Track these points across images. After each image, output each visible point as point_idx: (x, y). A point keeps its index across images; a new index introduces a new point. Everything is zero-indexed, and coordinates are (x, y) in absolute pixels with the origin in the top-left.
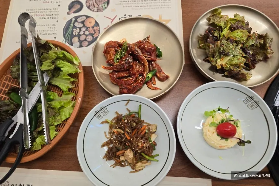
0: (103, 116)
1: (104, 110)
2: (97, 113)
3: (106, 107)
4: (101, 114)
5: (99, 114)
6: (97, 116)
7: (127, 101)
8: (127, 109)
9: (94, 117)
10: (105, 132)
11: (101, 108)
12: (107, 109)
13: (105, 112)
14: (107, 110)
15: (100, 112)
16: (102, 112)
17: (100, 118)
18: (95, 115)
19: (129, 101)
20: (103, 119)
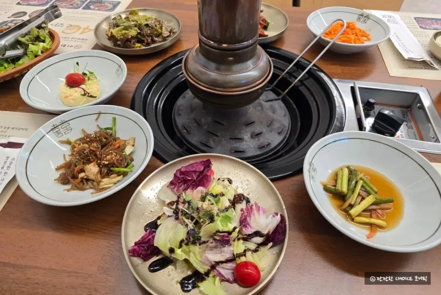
0: (64, 134)
1: (66, 125)
2: (55, 128)
3: (69, 122)
4: (61, 130)
5: (58, 129)
6: (54, 131)
7: (97, 115)
8: (97, 125)
9: (50, 131)
10: (64, 155)
11: (62, 121)
12: (69, 124)
13: (67, 129)
14: (70, 126)
15: (60, 127)
16: (63, 127)
17: (59, 136)
18: (52, 129)
19: (100, 113)
20: (64, 138)
